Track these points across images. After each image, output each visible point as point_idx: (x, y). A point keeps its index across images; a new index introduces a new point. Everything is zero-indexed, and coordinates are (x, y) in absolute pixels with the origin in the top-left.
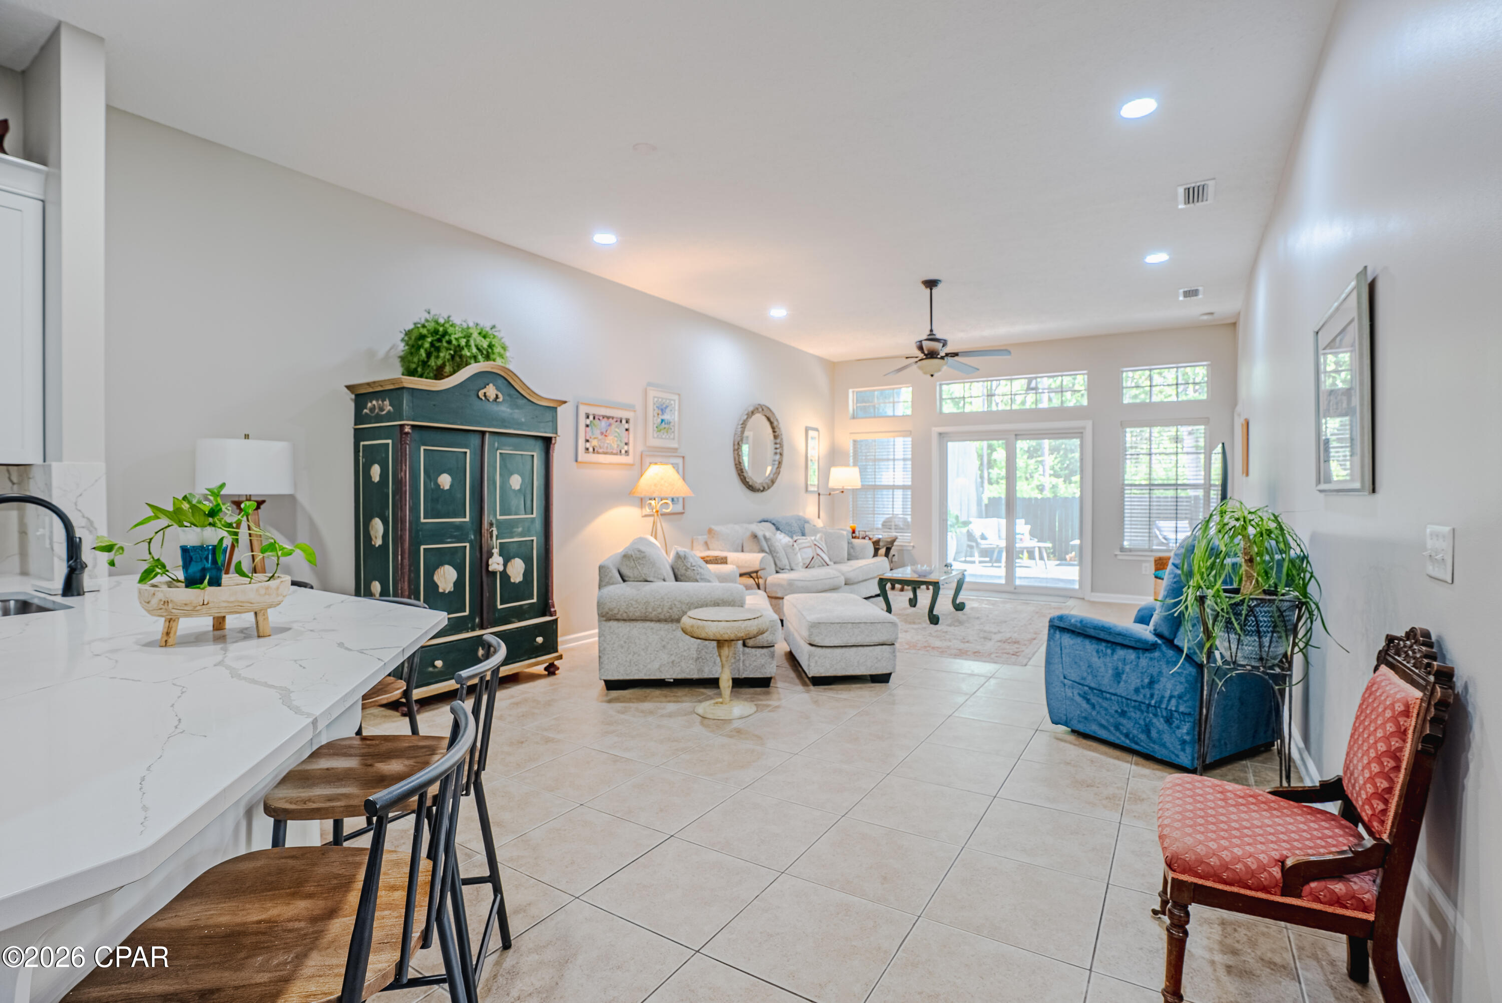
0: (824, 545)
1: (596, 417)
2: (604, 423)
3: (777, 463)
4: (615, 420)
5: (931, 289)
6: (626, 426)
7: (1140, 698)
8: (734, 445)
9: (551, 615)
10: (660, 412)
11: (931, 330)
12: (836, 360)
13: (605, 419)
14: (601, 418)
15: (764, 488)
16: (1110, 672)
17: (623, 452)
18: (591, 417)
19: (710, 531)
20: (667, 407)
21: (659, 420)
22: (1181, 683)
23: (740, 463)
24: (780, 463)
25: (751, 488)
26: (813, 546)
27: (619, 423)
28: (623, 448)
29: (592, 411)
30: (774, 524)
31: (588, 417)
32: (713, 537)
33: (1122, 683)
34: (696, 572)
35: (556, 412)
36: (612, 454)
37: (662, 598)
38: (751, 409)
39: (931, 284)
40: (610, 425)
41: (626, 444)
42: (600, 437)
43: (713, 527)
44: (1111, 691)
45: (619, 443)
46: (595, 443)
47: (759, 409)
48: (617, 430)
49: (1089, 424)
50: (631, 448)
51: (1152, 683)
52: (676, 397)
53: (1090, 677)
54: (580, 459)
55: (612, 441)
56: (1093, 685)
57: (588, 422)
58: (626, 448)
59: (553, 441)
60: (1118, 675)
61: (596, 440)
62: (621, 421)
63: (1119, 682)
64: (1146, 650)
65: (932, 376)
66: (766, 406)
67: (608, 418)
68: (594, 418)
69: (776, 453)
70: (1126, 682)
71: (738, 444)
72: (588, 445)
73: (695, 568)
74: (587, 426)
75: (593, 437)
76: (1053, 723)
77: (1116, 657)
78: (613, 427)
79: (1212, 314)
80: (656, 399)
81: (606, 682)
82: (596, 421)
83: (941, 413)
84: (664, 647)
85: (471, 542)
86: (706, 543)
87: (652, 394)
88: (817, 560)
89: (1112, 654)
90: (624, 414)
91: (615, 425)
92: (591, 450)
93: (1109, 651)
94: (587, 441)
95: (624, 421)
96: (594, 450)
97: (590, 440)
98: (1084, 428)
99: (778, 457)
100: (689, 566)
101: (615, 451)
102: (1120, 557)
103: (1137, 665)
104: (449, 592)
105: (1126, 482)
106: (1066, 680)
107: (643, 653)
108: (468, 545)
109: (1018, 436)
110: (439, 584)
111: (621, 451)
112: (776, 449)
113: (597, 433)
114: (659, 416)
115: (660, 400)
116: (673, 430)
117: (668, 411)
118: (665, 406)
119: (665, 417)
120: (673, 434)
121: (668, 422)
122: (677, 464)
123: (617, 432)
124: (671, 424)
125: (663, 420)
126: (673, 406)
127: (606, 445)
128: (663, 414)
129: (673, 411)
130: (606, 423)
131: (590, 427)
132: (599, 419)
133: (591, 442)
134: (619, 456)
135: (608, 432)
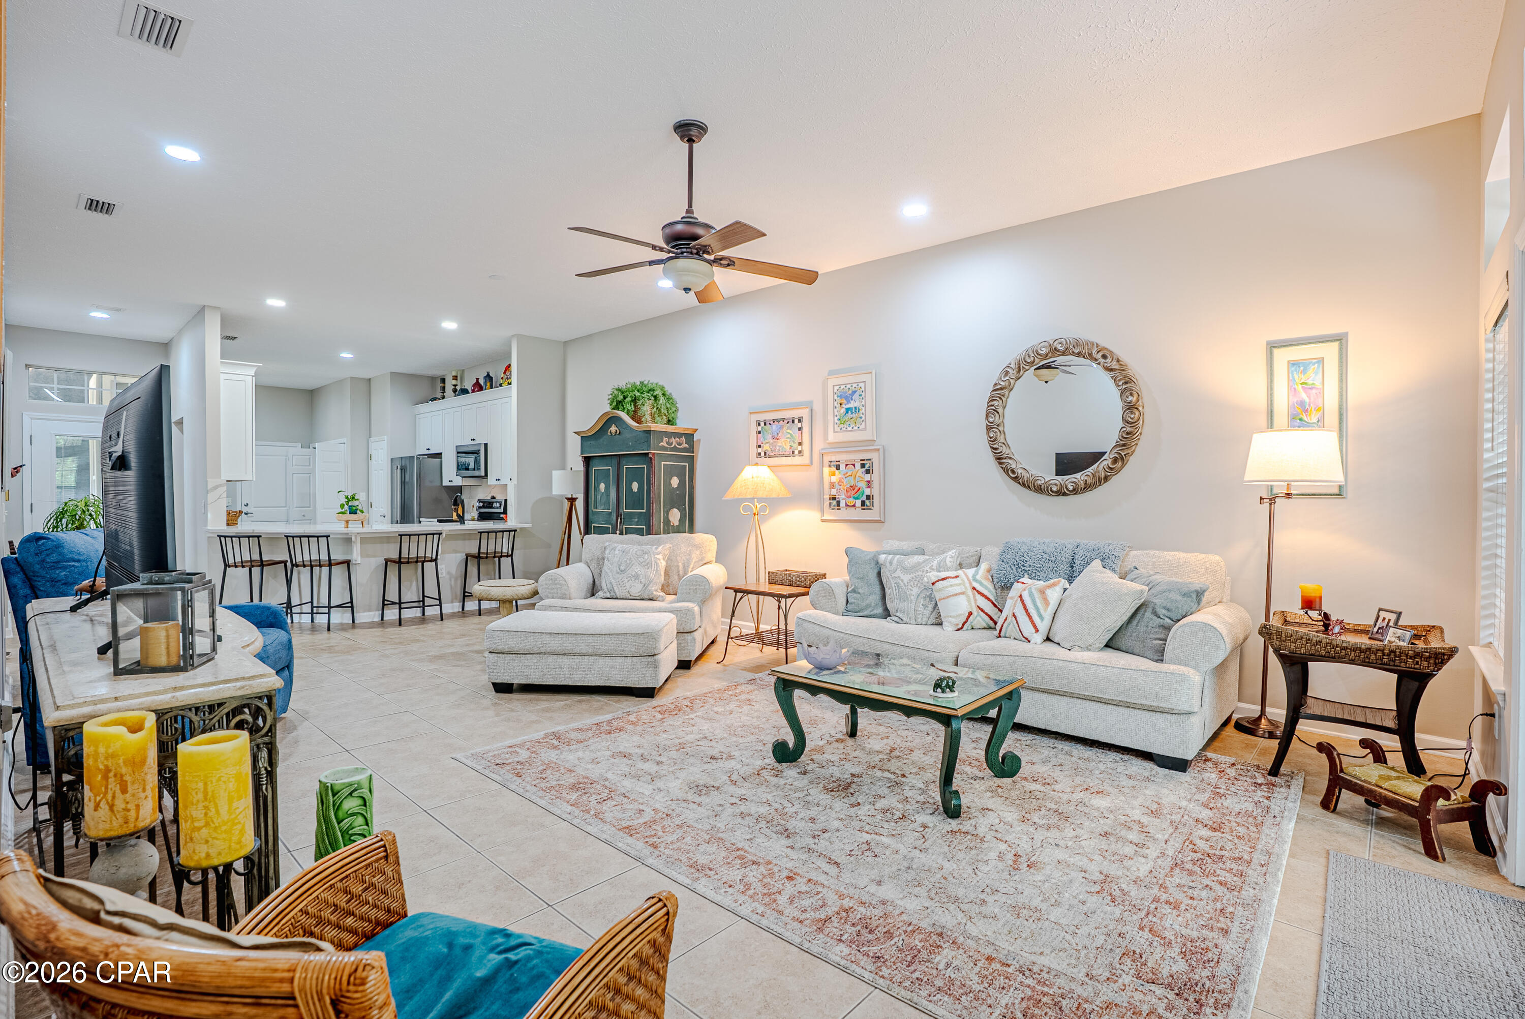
1: (767, 423)
2: (775, 426)
4: (786, 421)
6: (799, 425)
10: (844, 401)
13: (776, 422)
14: (772, 423)
17: (796, 452)
18: (762, 424)
20: (853, 393)
21: (843, 410)
27: (791, 423)
28: (797, 449)
29: (762, 417)
31: (759, 424)
36: (784, 456)
40: (782, 427)
41: (800, 444)
42: (772, 441)
45: (792, 444)
46: (766, 447)
48: (789, 431)
50: (805, 447)
52: (867, 378)
55: (784, 444)
57: (759, 429)
58: (800, 448)
61: (767, 445)
62: (793, 422)
67: (778, 421)
68: (765, 424)
72: (762, 450)
74: (760, 432)
75: (764, 442)
78: (785, 429)
80: (837, 388)
82: (768, 426)
87: (832, 382)
90: (795, 414)
91: (785, 426)
92: (763, 454)
94: (760, 446)
95: (796, 421)
96: (765, 454)
97: (762, 445)
101: (787, 453)
111: (793, 452)
113: (769, 437)
114: (843, 406)
115: (843, 387)
116: (863, 418)
117: (856, 396)
118: (850, 392)
119: (852, 405)
120: (863, 423)
121: (857, 410)
122: (870, 460)
123: (789, 433)
124: (861, 412)
125: (848, 410)
126: (863, 389)
127: (778, 448)
128: (849, 402)
129: (863, 396)
130: (777, 426)
131: (762, 434)
132: (770, 424)
133: (763, 447)
134: (792, 457)
135: (779, 435)
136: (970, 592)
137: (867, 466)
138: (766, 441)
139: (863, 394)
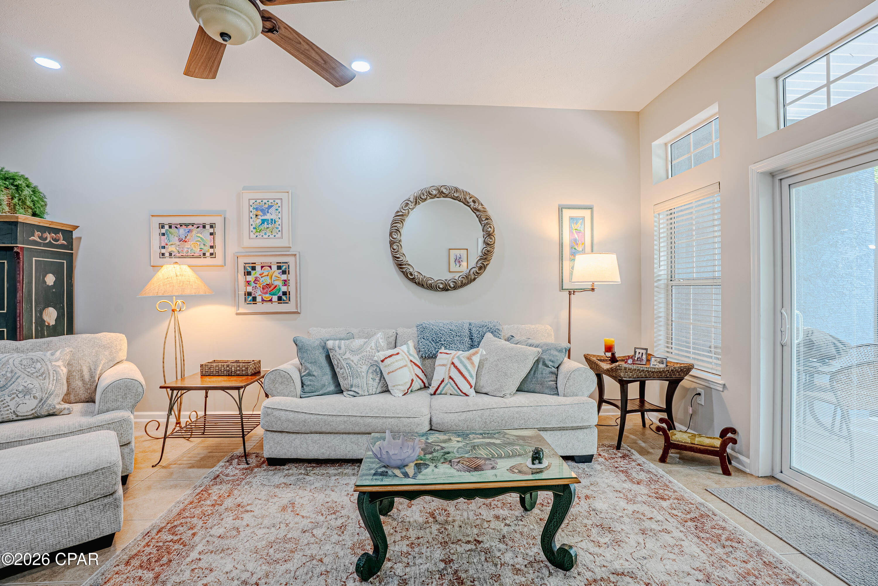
1: (173, 226)
2: (182, 230)
4: (196, 226)
6: (211, 230)
8: (390, 238)
10: (259, 213)
13: (184, 227)
14: (179, 226)
15: (454, 285)
17: (208, 254)
18: (167, 227)
20: (270, 206)
21: (259, 221)
23: (399, 257)
25: (425, 285)
27: (201, 228)
28: (208, 251)
29: (166, 221)
31: (162, 227)
36: (193, 257)
38: (417, 194)
40: (191, 231)
41: (212, 247)
42: (178, 243)
45: (202, 246)
46: (171, 248)
47: (440, 191)
48: (199, 235)
50: (218, 250)
54: (153, 264)
55: (193, 246)
57: (163, 231)
58: (211, 251)
61: (173, 246)
62: (204, 227)
67: (187, 225)
68: (170, 227)
69: (484, 243)
71: (392, 236)
72: (164, 251)
74: (163, 234)
75: (169, 244)
78: (194, 233)
80: (252, 201)
82: (173, 230)
87: (246, 196)
90: (208, 220)
91: (195, 231)
92: (167, 254)
94: (164, 247)
95: (208, 227)
96: (170, 254)
97: (166, 246)
99: (485, 248)
101: (196, 255)
111: (204, 254)
112: (484, 237)
113: (175, 240)
114: (259, 217)
115: (258, 201)
116: (280, 229)
117: (272, 210)
118: (267, 206)
119: (268, 217)
120: (280, 233)
121: (273, 221)
122: (286, 263)
123: (199, 237)
124: (277, 223)
125: (263, 221)
126: (279, 204)
127: (186, 250)
128: (265, 214)
130: (185, 230)
131: (166, 236)
132: (176, 227)
133: (168, 248)
134: (202, 259)
135: (188, 238)
136: (409, 364)
137: (283, 268)
138: (171, 243)
139: (280, 209)
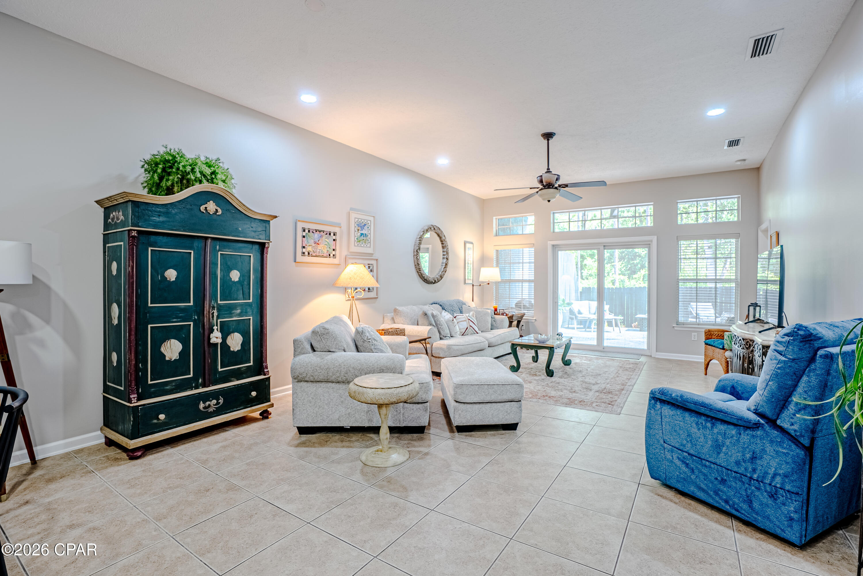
0: (475, 320)
1: (311, 231)
2: (317, 235)
3: (444, 264)
4: (325, 233)
5: (548, 140)
6: (334, 237)
7: (742, 470)
8: (414, 252)
9: (265, 375)
10: (360, 228)
11: (548, 169)
12: (484, 199)
13: (318, 232)
14: (314, 231)
15: (435, 281)
16: (710, 442)
17: (332, 255)
18: (307, 231)
19: (395, 310)
20: (365, 225)
21: (359, 234)
22: (787, 463)
23: (418, 264)
24: (446, 264)
25: (426, 281)
26: (467, 320)
27: (328, 235)
28: (332, 253)
29: (307, 226)
30: (441, 305)
31: (304, 231)
32: (397, 315)
33: (722, 455)
34: (371, 343)
35: (269, 224)
36: (323, 257)
37: (340, 365)
38: (426, 228)
39: (548, 136)
40: (321, 236)
41: (334, 250)
42: (314, 245)
43: (397, 308)
44: (710, 460)
45: (328, 249)
46: (309, 249)
47: (432, 228)
48: (326, 240)
49: (654, 239)
50: (337, 253)
51: (754, 458)
52: (372, 219)
53: (689, 445)
54: (297, 261)
55: (323, 248)
56: (692, 452)
57: (304, 234)
58: (334, 253)
59: (266, 246)
60: (718, 447)
61: (310, 247)
62: (330, 234)
63: (719, 453)
64: (747, 428)
65: (549, 201)
66: (436, 227)
67: (320, 231)
68: (309, 231)
69: (444, 258)
70: (726, 454)
71: (417, 251)
72: (304, 250)
73: (370, 341)
74: (304, 237)
75: (308, 245)
76: (652, 478)
77: (715, 431)
78: (324, 238)
79: (745, 160)
80: (356, 220)
81: (298, 428)
82: (311, 233)
83: (554, 232)
84: (342, 402)
85: (195, 321)
86: (393, 319)
87: (353, 216)
88: (470, 330)
89: (712, 427)
90: (332, 229)
91: (325, 236)
92: (306, 253)
93: (709, 425)
94: (304, 247)
95: (332, 234)
96: (309, 254)
97: (306, 247)
98: (652, 241)
99: (445, 260)
100: (366, 339)
101: (325, 255)
102: (676, 329)
103: (738, 440)
104: (175, 360)
105: (680, 278)
106: (665, 445)
107: (326, 407)
108: (192, 323)
109: (606, 247)
110: (165, 353)
111: (330, 255)
112: (444, 255)
113: (312, 242)
114: (359, 231)
115: (360, 220)
116: (369, 241)
117: (366, 227)
118: (363, 224)
119: (363, 232)
120: (369, 244)
121: (366, 235)
122: (372, 264)
123: (326, 241)
124: (368, 237)
125: (362, 234)
126: (370, 224)
127: (318, 250)
128: (362, 230)
129: (369, 228)
130: (318, 235)
131: (306, 238)
132: (313, 232)
133: (307, 248)
134: (328, 258)
135: (320, 241)
137: (371, 268)
139: (370, 227)
